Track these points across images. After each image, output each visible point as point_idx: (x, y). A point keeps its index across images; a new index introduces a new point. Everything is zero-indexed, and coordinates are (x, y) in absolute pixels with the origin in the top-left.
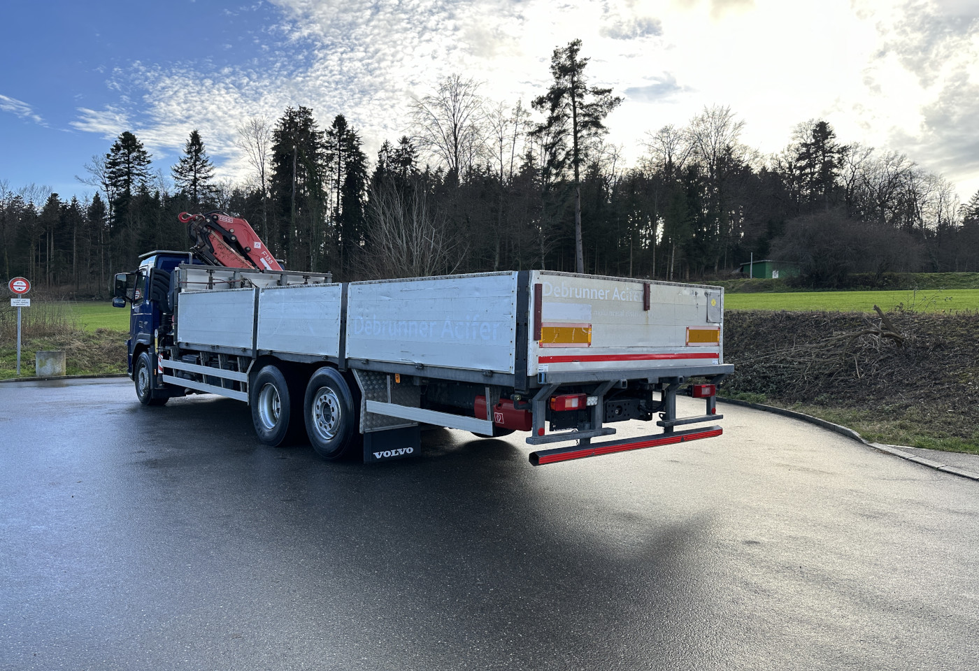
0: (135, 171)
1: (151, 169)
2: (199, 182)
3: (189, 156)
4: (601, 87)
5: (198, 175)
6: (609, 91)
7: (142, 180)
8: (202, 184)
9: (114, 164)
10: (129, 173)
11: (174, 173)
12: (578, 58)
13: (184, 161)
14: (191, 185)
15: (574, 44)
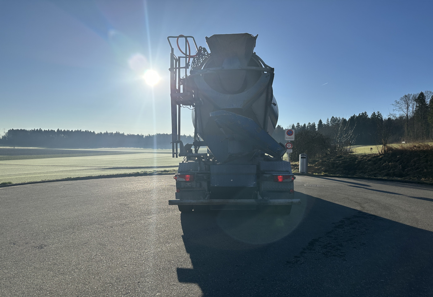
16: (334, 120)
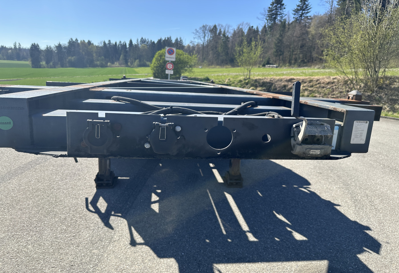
0: (279, 13)
1: (285, 11)
2: (303, 15)
3: (301, 3)
5: (304, 12)
7: (281, 16)
8: (305, 16)
9: (272, 11)
10: (276, 14)
11: (293, 12)
13: (298, 6)
14: (300, 17)
16: (143, 41)
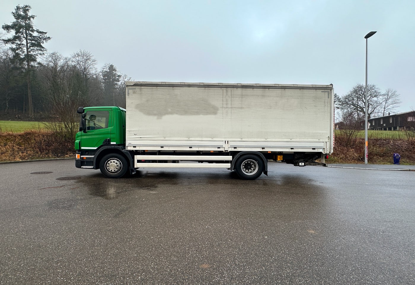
4: (40, 30)
6: (46, 33)
12: (30, 14)
15: (27, 6)
